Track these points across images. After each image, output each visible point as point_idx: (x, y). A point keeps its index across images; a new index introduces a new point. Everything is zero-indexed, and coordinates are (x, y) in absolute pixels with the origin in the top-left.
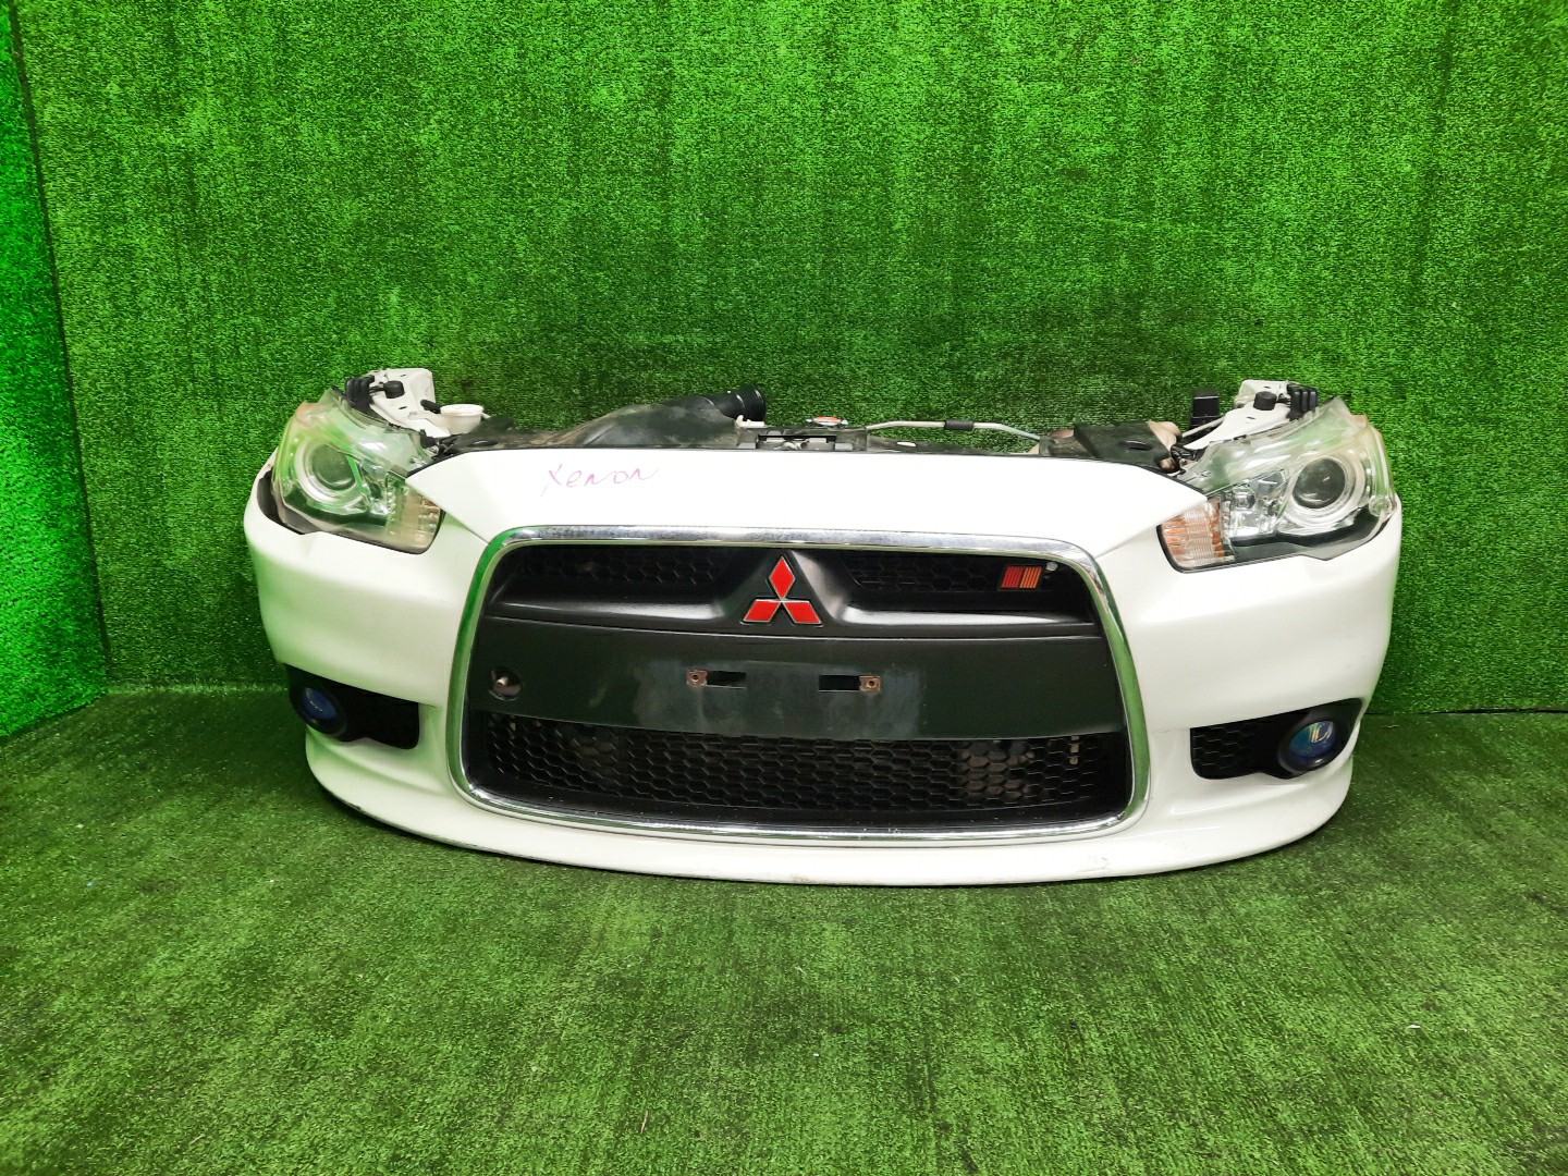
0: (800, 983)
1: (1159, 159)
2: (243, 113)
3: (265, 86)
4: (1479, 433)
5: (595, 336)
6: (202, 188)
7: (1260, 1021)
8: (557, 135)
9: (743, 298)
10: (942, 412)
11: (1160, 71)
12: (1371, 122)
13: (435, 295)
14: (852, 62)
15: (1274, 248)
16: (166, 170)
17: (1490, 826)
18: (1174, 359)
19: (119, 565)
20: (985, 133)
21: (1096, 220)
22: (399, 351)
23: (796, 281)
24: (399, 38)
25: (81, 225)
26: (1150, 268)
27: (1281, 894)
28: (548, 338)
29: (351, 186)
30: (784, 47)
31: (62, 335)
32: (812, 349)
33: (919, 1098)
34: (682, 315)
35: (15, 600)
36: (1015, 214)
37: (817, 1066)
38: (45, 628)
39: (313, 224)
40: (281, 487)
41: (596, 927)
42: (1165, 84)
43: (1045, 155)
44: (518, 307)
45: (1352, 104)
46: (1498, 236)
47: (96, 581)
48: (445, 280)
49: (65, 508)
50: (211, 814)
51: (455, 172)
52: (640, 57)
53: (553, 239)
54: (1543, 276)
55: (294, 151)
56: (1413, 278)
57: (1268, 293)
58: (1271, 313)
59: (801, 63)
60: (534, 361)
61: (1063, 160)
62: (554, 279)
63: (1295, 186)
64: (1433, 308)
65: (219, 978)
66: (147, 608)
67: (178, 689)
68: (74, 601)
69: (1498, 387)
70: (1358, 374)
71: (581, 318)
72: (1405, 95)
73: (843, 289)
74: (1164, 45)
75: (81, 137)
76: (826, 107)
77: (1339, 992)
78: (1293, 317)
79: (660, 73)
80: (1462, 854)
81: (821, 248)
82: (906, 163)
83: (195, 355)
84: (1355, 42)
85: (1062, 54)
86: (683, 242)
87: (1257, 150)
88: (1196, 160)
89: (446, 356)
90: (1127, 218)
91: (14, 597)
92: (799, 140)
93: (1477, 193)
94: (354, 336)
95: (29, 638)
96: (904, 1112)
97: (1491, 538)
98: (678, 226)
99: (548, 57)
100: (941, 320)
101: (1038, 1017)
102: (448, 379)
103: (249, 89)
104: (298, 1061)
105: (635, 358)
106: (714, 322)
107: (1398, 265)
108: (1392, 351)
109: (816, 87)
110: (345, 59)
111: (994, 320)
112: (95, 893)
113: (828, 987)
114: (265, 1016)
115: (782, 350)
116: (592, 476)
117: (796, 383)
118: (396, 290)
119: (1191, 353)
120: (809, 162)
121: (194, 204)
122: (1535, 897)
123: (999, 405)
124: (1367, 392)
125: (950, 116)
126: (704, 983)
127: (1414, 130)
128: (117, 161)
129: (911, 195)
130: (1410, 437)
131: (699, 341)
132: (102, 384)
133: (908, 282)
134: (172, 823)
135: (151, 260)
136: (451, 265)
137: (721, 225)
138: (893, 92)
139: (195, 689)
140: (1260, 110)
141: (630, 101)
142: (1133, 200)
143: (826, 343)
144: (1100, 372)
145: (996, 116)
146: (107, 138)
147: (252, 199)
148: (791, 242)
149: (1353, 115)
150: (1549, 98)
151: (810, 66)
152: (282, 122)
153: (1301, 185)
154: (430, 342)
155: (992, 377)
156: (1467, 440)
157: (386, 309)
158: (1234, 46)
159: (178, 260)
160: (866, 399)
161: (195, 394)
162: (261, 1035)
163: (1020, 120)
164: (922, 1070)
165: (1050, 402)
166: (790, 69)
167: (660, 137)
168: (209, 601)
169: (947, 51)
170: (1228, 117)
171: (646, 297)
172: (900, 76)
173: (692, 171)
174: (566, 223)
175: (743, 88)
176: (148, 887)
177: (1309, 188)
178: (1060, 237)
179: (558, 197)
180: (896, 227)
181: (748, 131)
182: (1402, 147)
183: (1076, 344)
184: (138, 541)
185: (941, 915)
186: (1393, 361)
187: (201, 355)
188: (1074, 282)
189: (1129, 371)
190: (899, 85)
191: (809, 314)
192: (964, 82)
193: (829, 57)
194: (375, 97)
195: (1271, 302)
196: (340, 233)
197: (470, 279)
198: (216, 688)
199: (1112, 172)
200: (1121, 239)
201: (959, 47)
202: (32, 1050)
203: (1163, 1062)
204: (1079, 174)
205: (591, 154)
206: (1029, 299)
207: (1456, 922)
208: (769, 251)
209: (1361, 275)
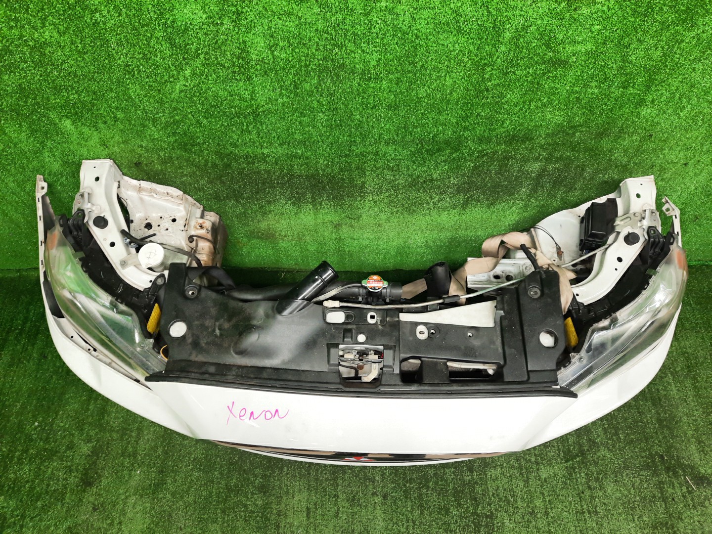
28: (185, 149)
34: (273, 140)
36: (506, 86)
44: (160, 134)
57: (664, 121)
58: (660, 130)
60: (178, 158)
61: (551, 54)
78: (673, 132)
92: (350, 45)
100: (445, 140)
106: (295, 143)
111: (480, 139)
116: (252, 413)
124: (699, 161)
133: (426, 124)
157: (66, 131)
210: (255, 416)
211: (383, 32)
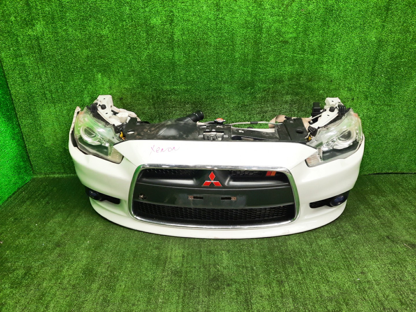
0: (218, 271)
1: (308, 38)
2: (52, 26)
3: (57, 18)
4: (386, 108)
5: (155, 87)
6: (43, 47)
7: (324, 279)
8: (142, 32)
9: (195, 76)
10: (248, 105)
11: (309, 13)
12: (365, 27)
13: (111, 75)
14: (224, 11)
15: (337, 61)
16: (31, 42)
17: (379, 214)
18: (309, 91)
19: (32, 146)
20: (261, 30)
21: (290, 55)
22: (102, 90)
23: (209, 72)
24: (95, 4)
25: (9, 57)
26: (304, 67)
27: (329, 238)
28: (143, 87)
29: (85, 46)
30: (205, 7)
31: (8, 87)
32: (214, 90)
33: (248, 305)
34: (179, 81)
35: (8, 161)
36: (268, 53)
37: (224, 297)
38: (16, 166)
39: (75, 57)
40: (77, 136)
41: (169, 254)
42: (310, 17)
43: (277, 37)
44: (134, 79)
45: (360, 21)
46: (396, 57)
47: (27, 150)
48: (113, 71)
49: (16, 134)
50: (68, 219)
51: (114, 42)
52: (165, 10)
53: (142, 61)
54: (406, 68)
55: (68, 36)
56: (373, 69)
57: (335, 73)
58: (335, 78)
59: (210, 11)
60: (139, 93)
61: (282, 38)
62: (143, 71)
63: (344, 44)
64: (377, 76)
65: (81, 274)
66: (41, 157)
67: (52, 176)
68: (22, 157)
69: (391, 96)
70: (356, 93)
71: (151, 82)
72: (375, 19)
73: (222, 74)
74: (311, 6)
75: (5, 33)
76: (217, 24)
77: (342, 269)
78: (340, 79)
79: (170, 14)
80: (372, 224)
81: (216, 63)
82: (239, 40)
83: (46, 92)
84: (363, 4)
85: (282, 8)
86: (178, 61)
87: (334, 35)
88: (318, 38)
89: (115, 91)
90: (298, 54)
91: (7, 160)
92: (210, 33)
93: (392, 45)
94: (89, 87)
95: (13, 170)
96: (245, 310)
97: (386, 134)
98: (177, 57)
99: (138, 10)
100: (248, 81)
101: (274, 280)
102: (116, 98)
103: (53, 19)
104: (105, 300)
105: (166, 92)
106: (187, 83)
107: (369, 65)
108: (365, 87)
109: (214, 19)
110: (80, 10)
111: (262, 81)
112: (45, 247)
113: (225, 272)
114: (95, 286)
115: (206, 90)
116: (162, 149)
117: (209, 98)
118: (100, 74)
119: (313, 89)
120: (213, 39)
121: (41, 51)
122: (388, 237)
123: (263, 103)
124: (358, 98)
125: (251, 27)
126: (196, 272)
127: (377, 29)
128: (17, 39)
129: (240, 48)
130: (368, 109)
131: (184, 88)
132: (21, 100)
133: (239, 72)
134: (59, 222)
135: (31, 67)
136: (115, 68)
137: (189, 57)
138: (235, 20)
139: (56, 176)
140: (335, 24)
141: (162, 22)
142: (300, 49)
143: (217, 88)
144: (289, 94)
145: (264, 26)
146: (13, 33)
147: (57, 50)
148: (208, 61)
149: (361, 25)
150: (414, 19)
151: (212, 12)
152: (63, 28)
153: (345, 44)
154: (110, 88)
155: (261, 96)
156: (382, 110)
157: (97, 79)
158: (330, 6)
159: (38, 67)
160: (228, 102)
161: (47, 102)
162: (95, 292)
163: (270, 27)
164: (248, 297)
165: (276, 102)
166: (207, 13)
167: (171, 33)
168: (57, 154)
169: (250, 8)
170: (327, 26)
171: (169, 76)
172: (238, 15)
173: (180, 42)
174: (146, 56)
175: (194, 19)
176: (58, 245)
177: (347, 45)
178: (280, 59)
179: (143, 49)
180: (236, 57)
181: (195, 31)
182: (373, 33)
183: (284, 87)
184: (37, 140)
185: (250, 248)
186: (365, 90)
187: (48, 92)
188: (284, 71)
189: (297, 94)
190: (237, 18)
191: (213, 81)
192: (255, 17)
193: (218, 10)
194: (89, 21)
195: (335, 75)
196: (83, 59)
197: (120, 71)
198: (61, 175)
199: (295, 42)
200: (296, 60)
201: (254, 7)
202: (41, 299)
203: (302, 292)
204: (286, 42)
205: (152, 37)
206: (271, 76)
207: (369, 246)
208: (202, 64)
209: (359, 68)
210: (164, 150)
211: (221, 28)
